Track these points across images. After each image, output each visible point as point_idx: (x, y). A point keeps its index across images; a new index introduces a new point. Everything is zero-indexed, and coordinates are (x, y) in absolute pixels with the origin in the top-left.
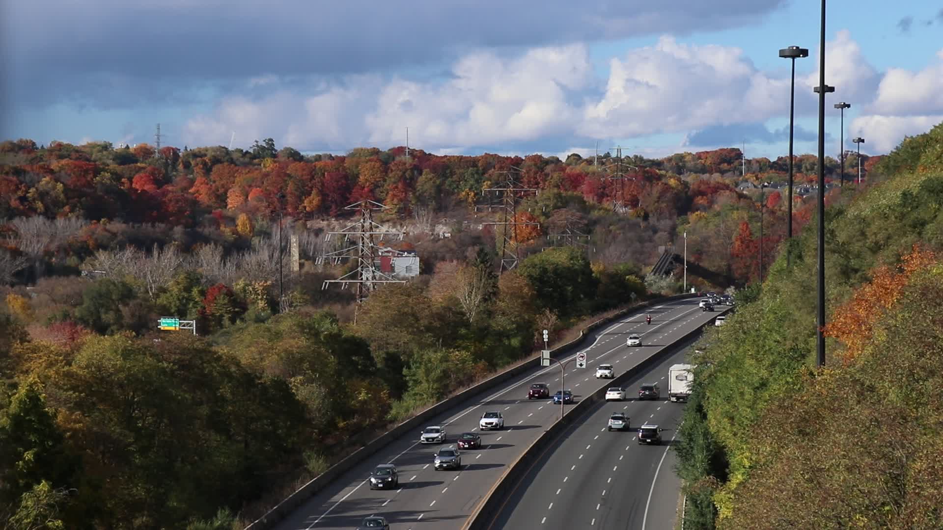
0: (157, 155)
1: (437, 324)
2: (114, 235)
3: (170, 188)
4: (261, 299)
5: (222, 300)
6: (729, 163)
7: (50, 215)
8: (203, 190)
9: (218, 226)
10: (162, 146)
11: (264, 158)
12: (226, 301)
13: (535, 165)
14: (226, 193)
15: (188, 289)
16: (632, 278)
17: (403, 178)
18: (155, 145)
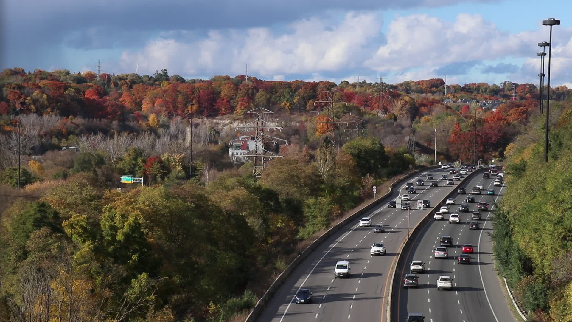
0: (98, 79)
1: (309, 182)
2: (78, 126)
3: (108, 98)
4: (179, 165)
5: (156, 166)
6: (437, 87)
7: (40, 112)
8: (128, 99)
9: (138, 121)
10: (101, 73)
11: (162, 81)
12: (158, 166)
13: (326, 87)
14: (141, 101)
15: (135, 159)
16: (408, 155)
17: (247, 94)
18: (97, 73)
